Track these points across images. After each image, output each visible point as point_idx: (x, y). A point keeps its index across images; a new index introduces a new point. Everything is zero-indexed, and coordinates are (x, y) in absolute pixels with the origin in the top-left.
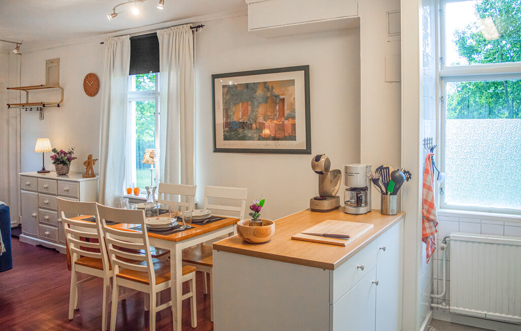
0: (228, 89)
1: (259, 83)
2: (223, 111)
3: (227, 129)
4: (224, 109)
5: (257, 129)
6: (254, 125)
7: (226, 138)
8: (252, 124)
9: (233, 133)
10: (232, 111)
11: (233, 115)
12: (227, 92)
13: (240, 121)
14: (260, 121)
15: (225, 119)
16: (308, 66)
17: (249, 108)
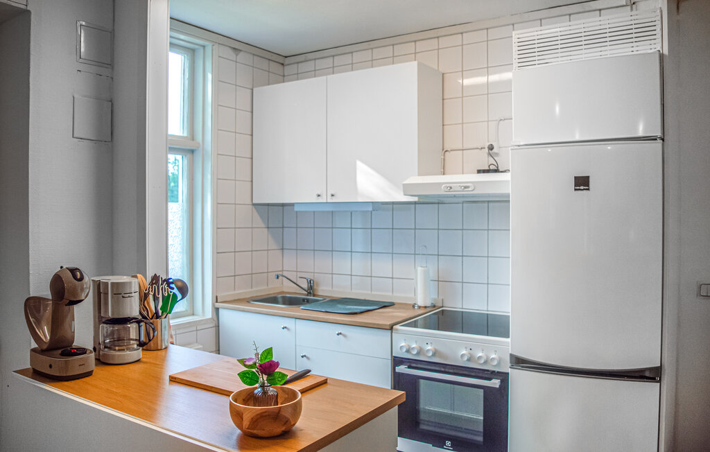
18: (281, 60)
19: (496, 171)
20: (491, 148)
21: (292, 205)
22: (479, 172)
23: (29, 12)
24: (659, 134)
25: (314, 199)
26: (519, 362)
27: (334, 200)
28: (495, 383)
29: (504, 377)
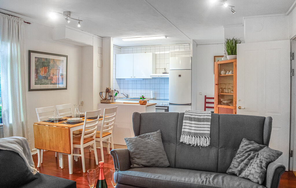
0: (38, 59)
1: (51, 59)
2: (35, 70)
3: (37, 79)
4: (35, 69)
5: (50, 79)
6: (49, 78)
7: (36, 84)
8: (48, 77)
9: (39, 81)
10: (40, 70)
11: (40, 72)
12: (37, 61)
13: (43, 75)
14: (51, 76)
15: (36, 74)
16: (67, 56)
17: (47, 70)
18: (120, 48)
19: (166, 73)
20: (165, 69)
21: (125, 79)
22: (163, 73)
23: (93, 46)
24: (191, 69)
25: (131, 78)
26: (170, 104)
27: (135, 78)
28: (167, 108)
29: (168, 107)
